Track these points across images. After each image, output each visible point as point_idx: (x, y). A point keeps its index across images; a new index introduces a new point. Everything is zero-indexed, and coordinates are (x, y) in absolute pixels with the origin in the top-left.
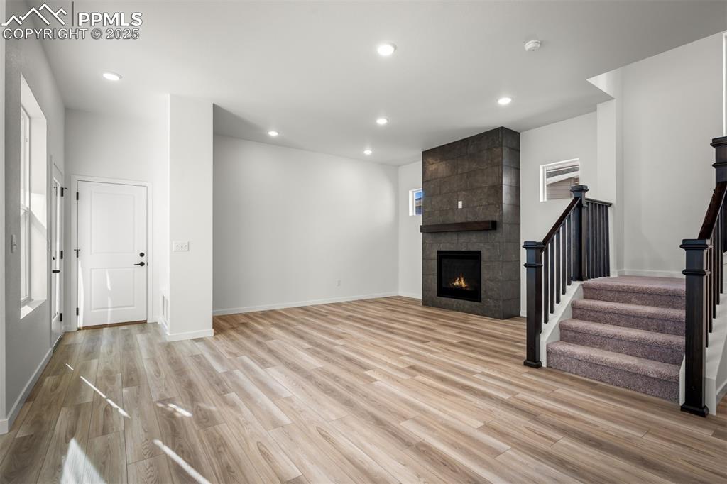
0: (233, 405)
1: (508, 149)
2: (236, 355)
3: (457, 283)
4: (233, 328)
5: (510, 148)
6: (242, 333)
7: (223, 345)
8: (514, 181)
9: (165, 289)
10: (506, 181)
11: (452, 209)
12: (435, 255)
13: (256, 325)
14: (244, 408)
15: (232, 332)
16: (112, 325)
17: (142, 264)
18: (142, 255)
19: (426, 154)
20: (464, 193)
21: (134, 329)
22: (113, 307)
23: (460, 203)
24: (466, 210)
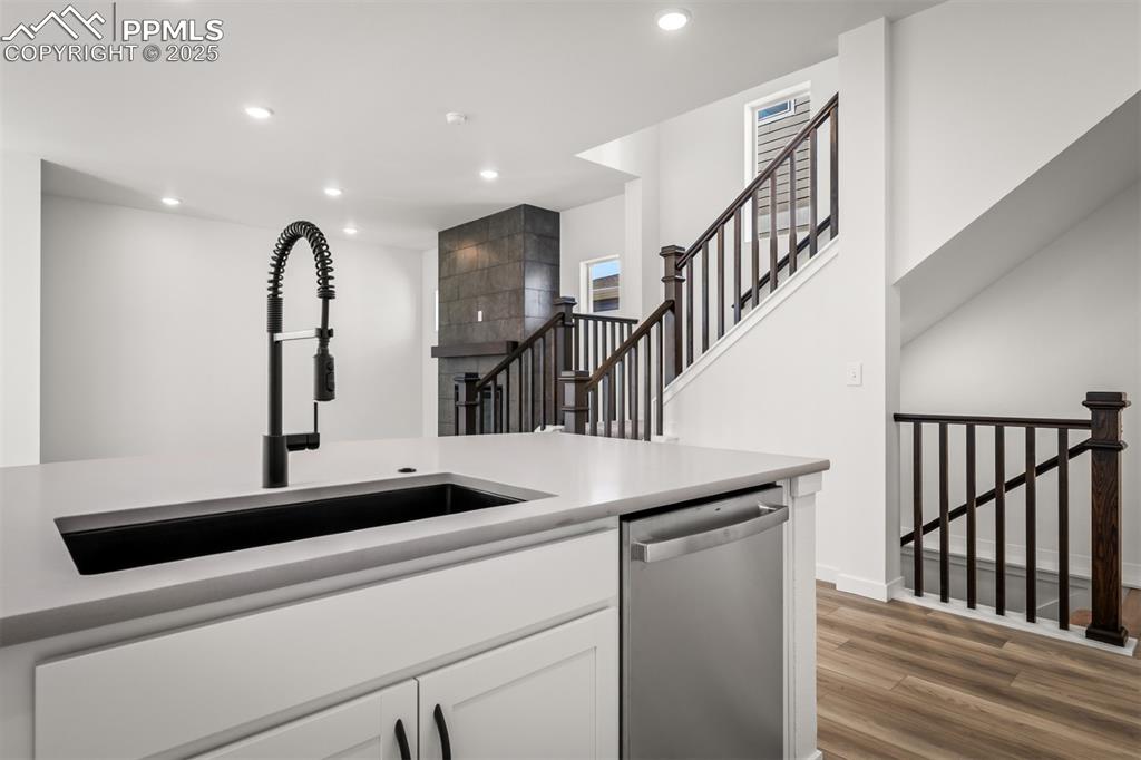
1: (534, 237)
5: (540, 236)
8: (547, 283)
10: (533, 283)
11: (470, 322)
12: (452, 393)
19: (444, 236)
20: (484, 299)
23: (480, 313)
24: (485, 324)
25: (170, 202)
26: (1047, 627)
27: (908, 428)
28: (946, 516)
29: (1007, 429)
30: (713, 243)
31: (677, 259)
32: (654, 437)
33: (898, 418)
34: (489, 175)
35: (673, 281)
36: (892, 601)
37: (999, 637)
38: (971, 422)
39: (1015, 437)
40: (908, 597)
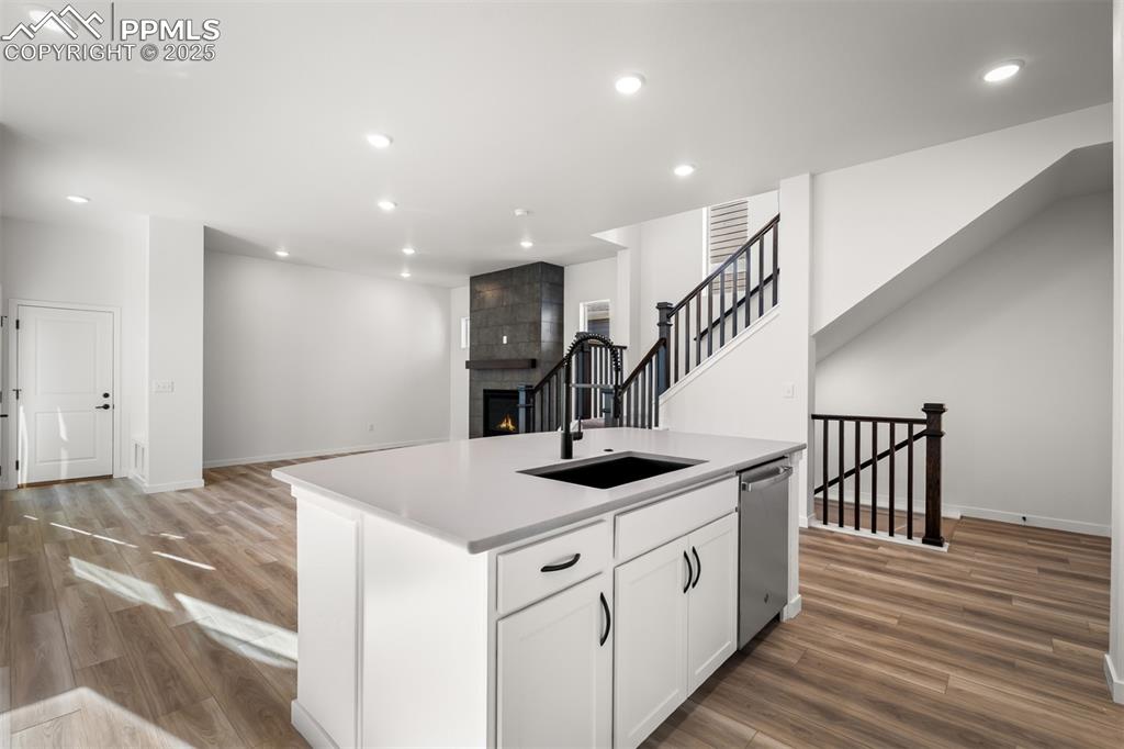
0: (225, 532)
1: (547, 285)
2: (231, 501)
3: (504, 425)
4: (229, 479)
5: (551, 284)
6: (239, 483)
7: (215, 493)
8: (555, 317)
9: (141, 435)
10: (547, 318)
11: (497, 344)
12: (481, 395)
13: (255, 475)
14: (236, 534)
15: (228, 483)
16: (68, 481)
17: (106, 407)
18: (106, 395)
19: (474, 280)
20: (508, 327)
21: (97, 485)
22: (70, 460)
23: (505, 338)
24: (510, 346)
25: (282, 254)
26: (900, 539)
27: (820, 423)
28: (843, 475)
29: (879, 424)
30: (693, 302)
31: (667, 311)
32: (654, 428)
33: (814, 417)
34: (526, 244)
35: (664, 325)
36: (810, 528)
37: (875, 545)
38: (858, 420)
39: (884, 428)
40: (820, 525)
